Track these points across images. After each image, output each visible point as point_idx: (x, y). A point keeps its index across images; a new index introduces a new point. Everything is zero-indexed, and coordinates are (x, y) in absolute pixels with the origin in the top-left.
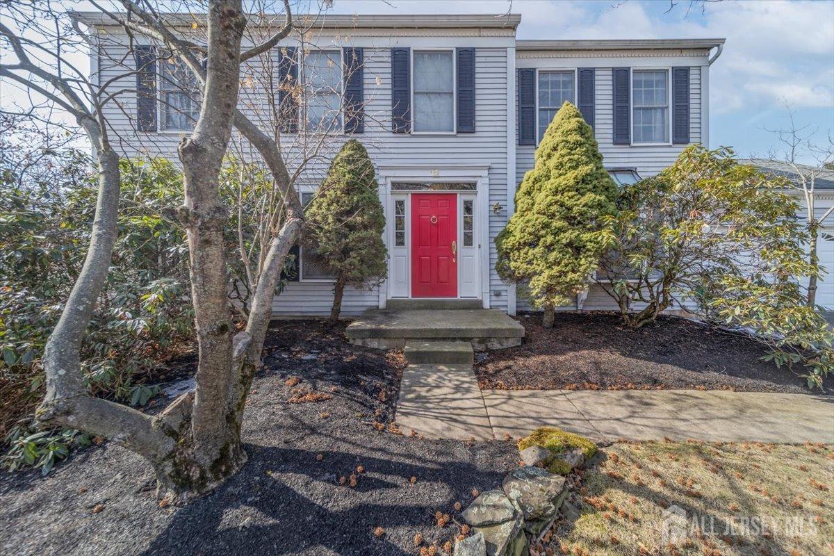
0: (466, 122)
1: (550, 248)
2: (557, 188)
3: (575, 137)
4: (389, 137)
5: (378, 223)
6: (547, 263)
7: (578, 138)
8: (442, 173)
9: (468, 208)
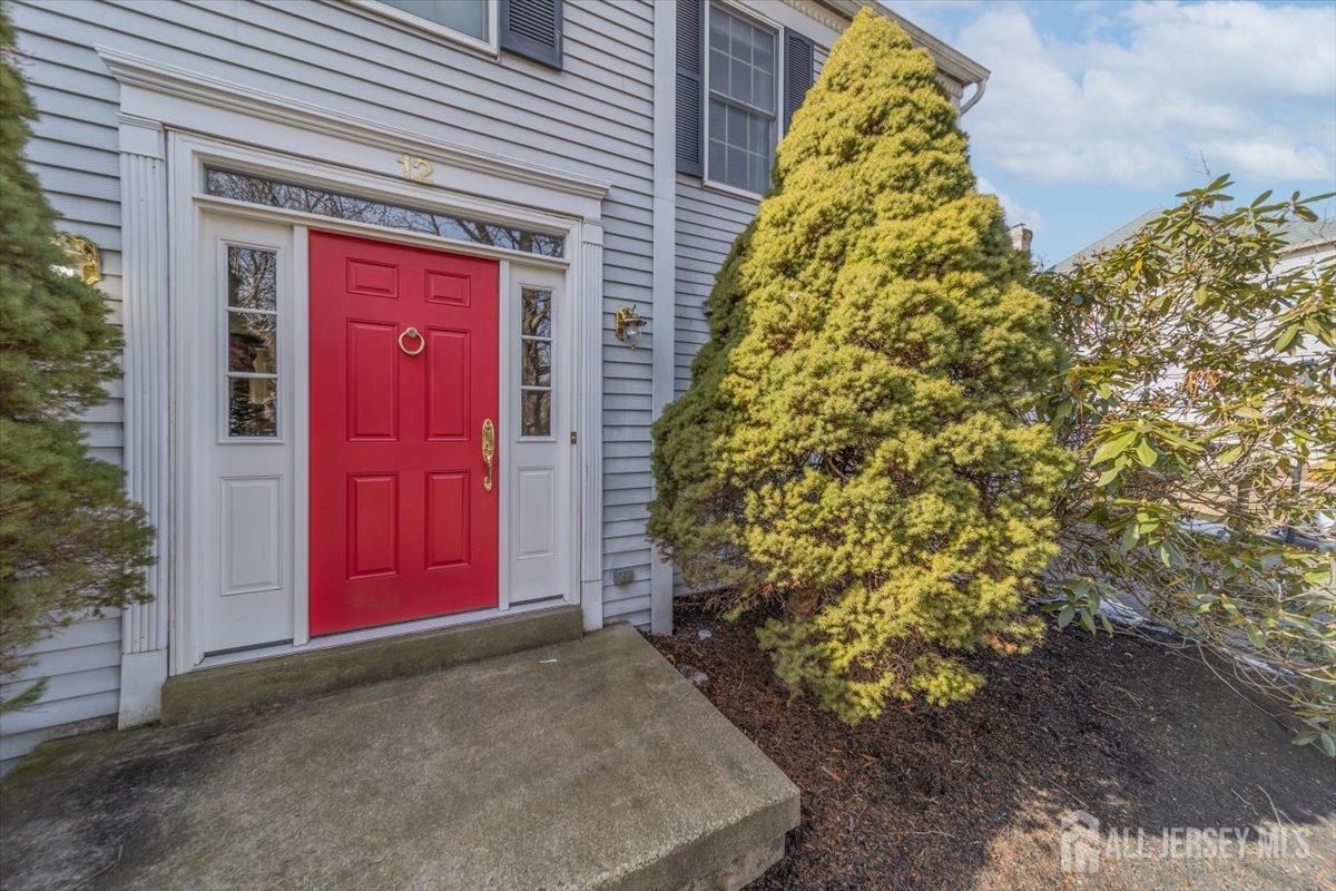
2: (920, 253)
6: (900, 540)
8: (442, 176)
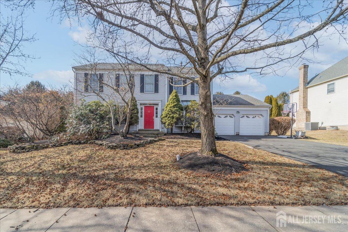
0: (156, 90)
1: (169, 117)
2: (170, 107)
3: (174, 97)
4: (140, 94)
5: (138, 112)
6: (168, 120)
7: (175, 98)
8: (151, 102)
9: (157, 109)
